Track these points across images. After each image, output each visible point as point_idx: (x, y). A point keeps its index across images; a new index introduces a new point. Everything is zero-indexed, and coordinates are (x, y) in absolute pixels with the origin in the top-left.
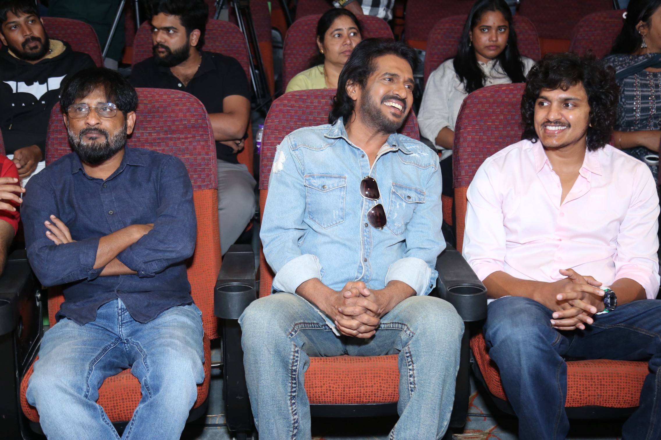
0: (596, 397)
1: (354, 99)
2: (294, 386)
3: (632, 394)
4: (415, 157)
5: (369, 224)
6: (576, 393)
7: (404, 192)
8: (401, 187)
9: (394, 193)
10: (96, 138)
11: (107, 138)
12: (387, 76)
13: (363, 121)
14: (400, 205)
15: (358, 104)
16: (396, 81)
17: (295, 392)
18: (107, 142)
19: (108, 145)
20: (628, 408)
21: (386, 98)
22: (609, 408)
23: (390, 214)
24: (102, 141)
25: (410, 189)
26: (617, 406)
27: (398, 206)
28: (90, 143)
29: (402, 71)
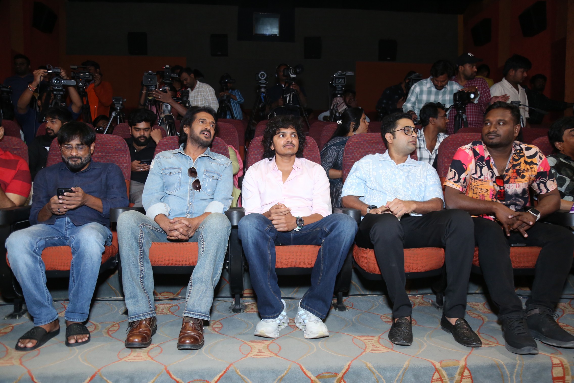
0: (295, 262)
1: (187, 133)
2: (142, 252)
3: (311, 260)
4: (217, 161)
5: (193, 189)
6: (285, 260)
7: (211, 174)
8: (209, 172)
9: (205, 174)
10: (76, 161)
11: (81, 160)
12: (201, 120)
13: (192, 144)
14: (209, 180)
15: (189, 135)
16: (205, 123)
17: (142, 255)
18: (82, 161)
19: (82, 163)
20: (310, 268)
21: (202, 132)
22: (301, 268)
23: (203, 184)
24: (79, 161)
25: (214, 173)
26: (305, 266)
27: (207, 181)
28: (73, 163)
29: (208, 118)
